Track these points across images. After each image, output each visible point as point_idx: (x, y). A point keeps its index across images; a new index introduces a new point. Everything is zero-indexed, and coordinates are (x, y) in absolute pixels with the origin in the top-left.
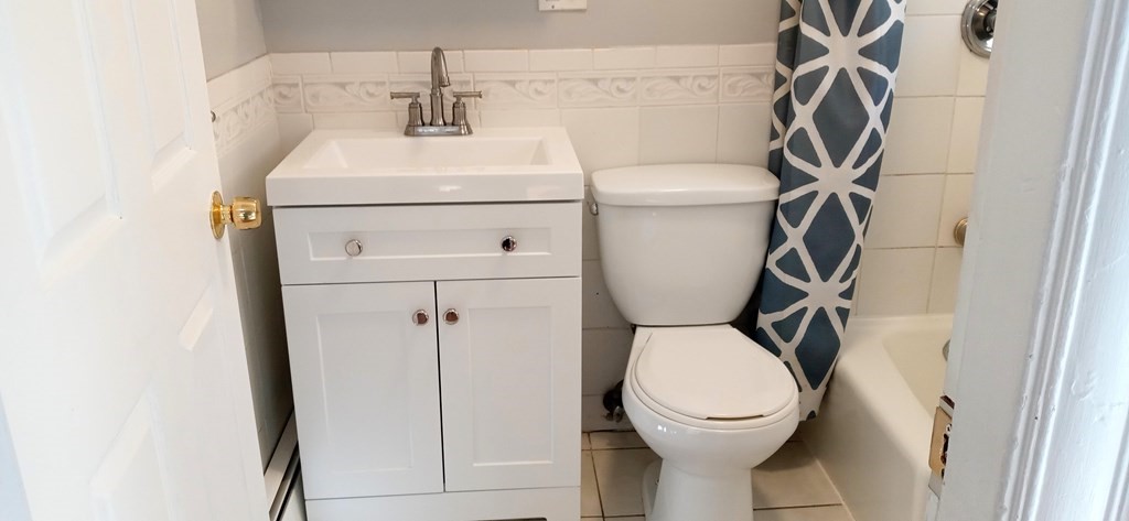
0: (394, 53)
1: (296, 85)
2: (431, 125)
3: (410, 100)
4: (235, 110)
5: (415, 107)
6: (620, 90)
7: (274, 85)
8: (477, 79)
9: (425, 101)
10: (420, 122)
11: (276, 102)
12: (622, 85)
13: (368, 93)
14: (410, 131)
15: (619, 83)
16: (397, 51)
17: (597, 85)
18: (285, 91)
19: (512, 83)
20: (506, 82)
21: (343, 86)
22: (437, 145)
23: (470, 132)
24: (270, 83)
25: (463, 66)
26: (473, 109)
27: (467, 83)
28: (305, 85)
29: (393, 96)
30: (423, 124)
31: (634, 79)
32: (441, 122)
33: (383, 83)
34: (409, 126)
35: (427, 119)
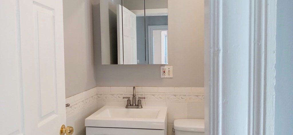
0: (125, 87)
1: (102, 94)
2: (132, 105)
3: (128, 99)
4: (83, 101)
5: (129, 101)
6: (182, 98)
7: (97, 94)
8: (145, 94)
9: (131, 99)
10: (129, 105)
11: (97, 98)
12: (183, 97)
13: (118, 97)
14: (127, 107)
15: (181, 96)
16: (126, 87)
17: (176, 96)
18: (99, 96)
19: (154, 95)
20: (152, 95)
21: (113, 95)
22: (133, 111)
23: (142, 107)
24: (96, 94)
25: (142, 91)
26: (143, 102)
27: (143, 95)
28: (104, 94)
29: (124, 98)
30: (130, 105)
31: (185, 95)
32: (135, 105)
33: (122, 94)
34: (127, 105)
35: (131, 104)
